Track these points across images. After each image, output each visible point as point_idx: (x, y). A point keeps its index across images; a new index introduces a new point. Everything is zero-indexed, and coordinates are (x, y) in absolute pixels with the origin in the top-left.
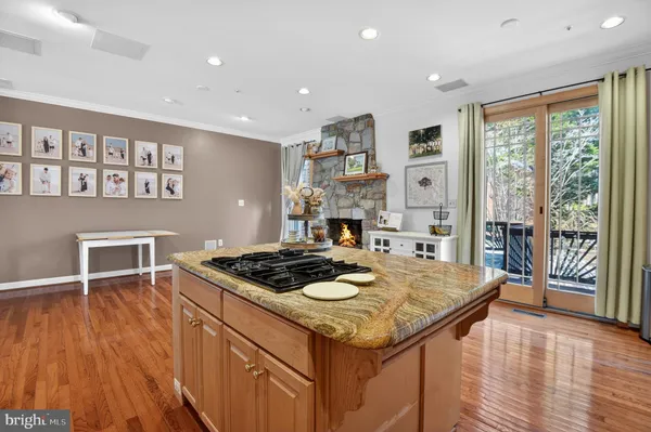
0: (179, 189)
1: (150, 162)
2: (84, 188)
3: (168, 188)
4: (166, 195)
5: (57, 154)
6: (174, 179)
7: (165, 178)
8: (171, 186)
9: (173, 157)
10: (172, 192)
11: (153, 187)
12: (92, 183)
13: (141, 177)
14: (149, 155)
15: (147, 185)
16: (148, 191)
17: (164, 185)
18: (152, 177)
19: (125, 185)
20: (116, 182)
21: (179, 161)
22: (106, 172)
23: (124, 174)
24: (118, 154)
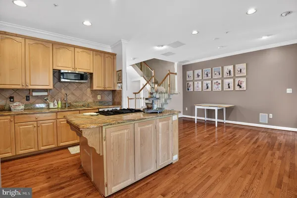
0: (244, 85)
1: (230, 74)
2: (208, 88)
3: (238, 85)
4: (237, 88)
5: (200, 78)
6: (241, 80)
7: (237, 80)
8: (240, 84)
9: (241, 70)
10: (240, 87)
11: (232, 85)
12: (210, 86)
13: (226, 81)
14: (230, 71)
15: (229, 84)
16: (229, 87)
17: (237, 83)
18: (231, 81)
19: (220, 85)
20: (217, 85)
21: (244, 71)
22: (214, 81)
23: (220, 81)
24: (218, 74)
